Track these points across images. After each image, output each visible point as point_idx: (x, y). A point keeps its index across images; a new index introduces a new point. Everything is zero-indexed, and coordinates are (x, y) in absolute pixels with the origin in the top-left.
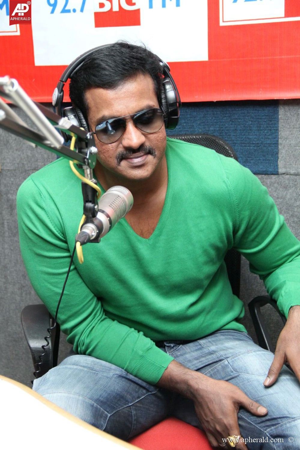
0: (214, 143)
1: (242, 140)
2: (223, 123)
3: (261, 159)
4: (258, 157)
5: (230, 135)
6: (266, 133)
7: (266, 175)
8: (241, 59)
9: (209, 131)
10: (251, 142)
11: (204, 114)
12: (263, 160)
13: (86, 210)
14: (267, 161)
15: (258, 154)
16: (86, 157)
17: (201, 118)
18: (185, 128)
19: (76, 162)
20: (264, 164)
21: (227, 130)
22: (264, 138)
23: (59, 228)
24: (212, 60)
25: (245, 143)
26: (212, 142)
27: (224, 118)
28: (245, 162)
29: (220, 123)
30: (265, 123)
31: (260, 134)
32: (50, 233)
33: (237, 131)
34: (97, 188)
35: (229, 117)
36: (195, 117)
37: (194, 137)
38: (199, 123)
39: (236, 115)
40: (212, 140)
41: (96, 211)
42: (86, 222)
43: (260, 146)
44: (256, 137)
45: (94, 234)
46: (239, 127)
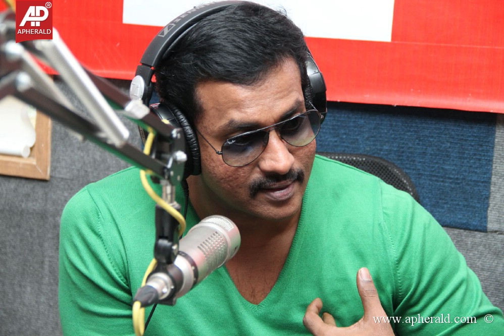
0: (384, 172)
1: (433, 171)
2: (406, 140)
3: (460, 203)
4: (455, 200)
5: (414, 161)
6: (472, 164)
7: (467, 231)
8: (442, 45)
9: (381, 150)
10: (447, 176)
11: (376, 123)
12: (464, 206)
13: (158, 250)
14: (471, 209)
15: (456, 195)
16: (165, 165)
17: (371, 129)
18: (344, 142)
19: (150, 173)
20: (465, 212)
21: (411, 153)
22: (468, 171)
23: (121, 268)
24: (396, 42)
25: (437, 176)
26: (382, 170)
27: (408, 133)
28: (433, 206)
29: (401, 140)
30: (472, 148)
31: (463, 164)
32: (106, 275)
33: (425, 155)
34: (179, 218)
35: (416, 132)
36: (361, 127)
37: (354, 158)
38: (366, 136)
39: (426, 130)
40: (382, 165)
41: (173, 254)
42: (157, 270)
43: (461, 183)
44: (456, 168)
45: (166, 291)
46: (429, 150)
